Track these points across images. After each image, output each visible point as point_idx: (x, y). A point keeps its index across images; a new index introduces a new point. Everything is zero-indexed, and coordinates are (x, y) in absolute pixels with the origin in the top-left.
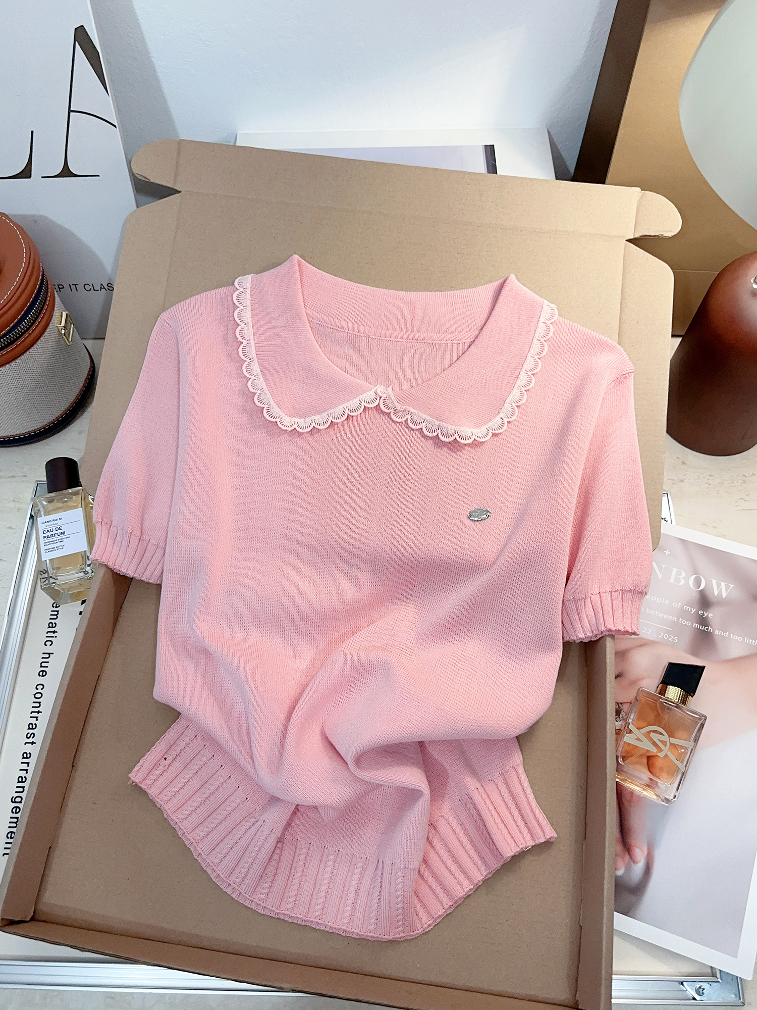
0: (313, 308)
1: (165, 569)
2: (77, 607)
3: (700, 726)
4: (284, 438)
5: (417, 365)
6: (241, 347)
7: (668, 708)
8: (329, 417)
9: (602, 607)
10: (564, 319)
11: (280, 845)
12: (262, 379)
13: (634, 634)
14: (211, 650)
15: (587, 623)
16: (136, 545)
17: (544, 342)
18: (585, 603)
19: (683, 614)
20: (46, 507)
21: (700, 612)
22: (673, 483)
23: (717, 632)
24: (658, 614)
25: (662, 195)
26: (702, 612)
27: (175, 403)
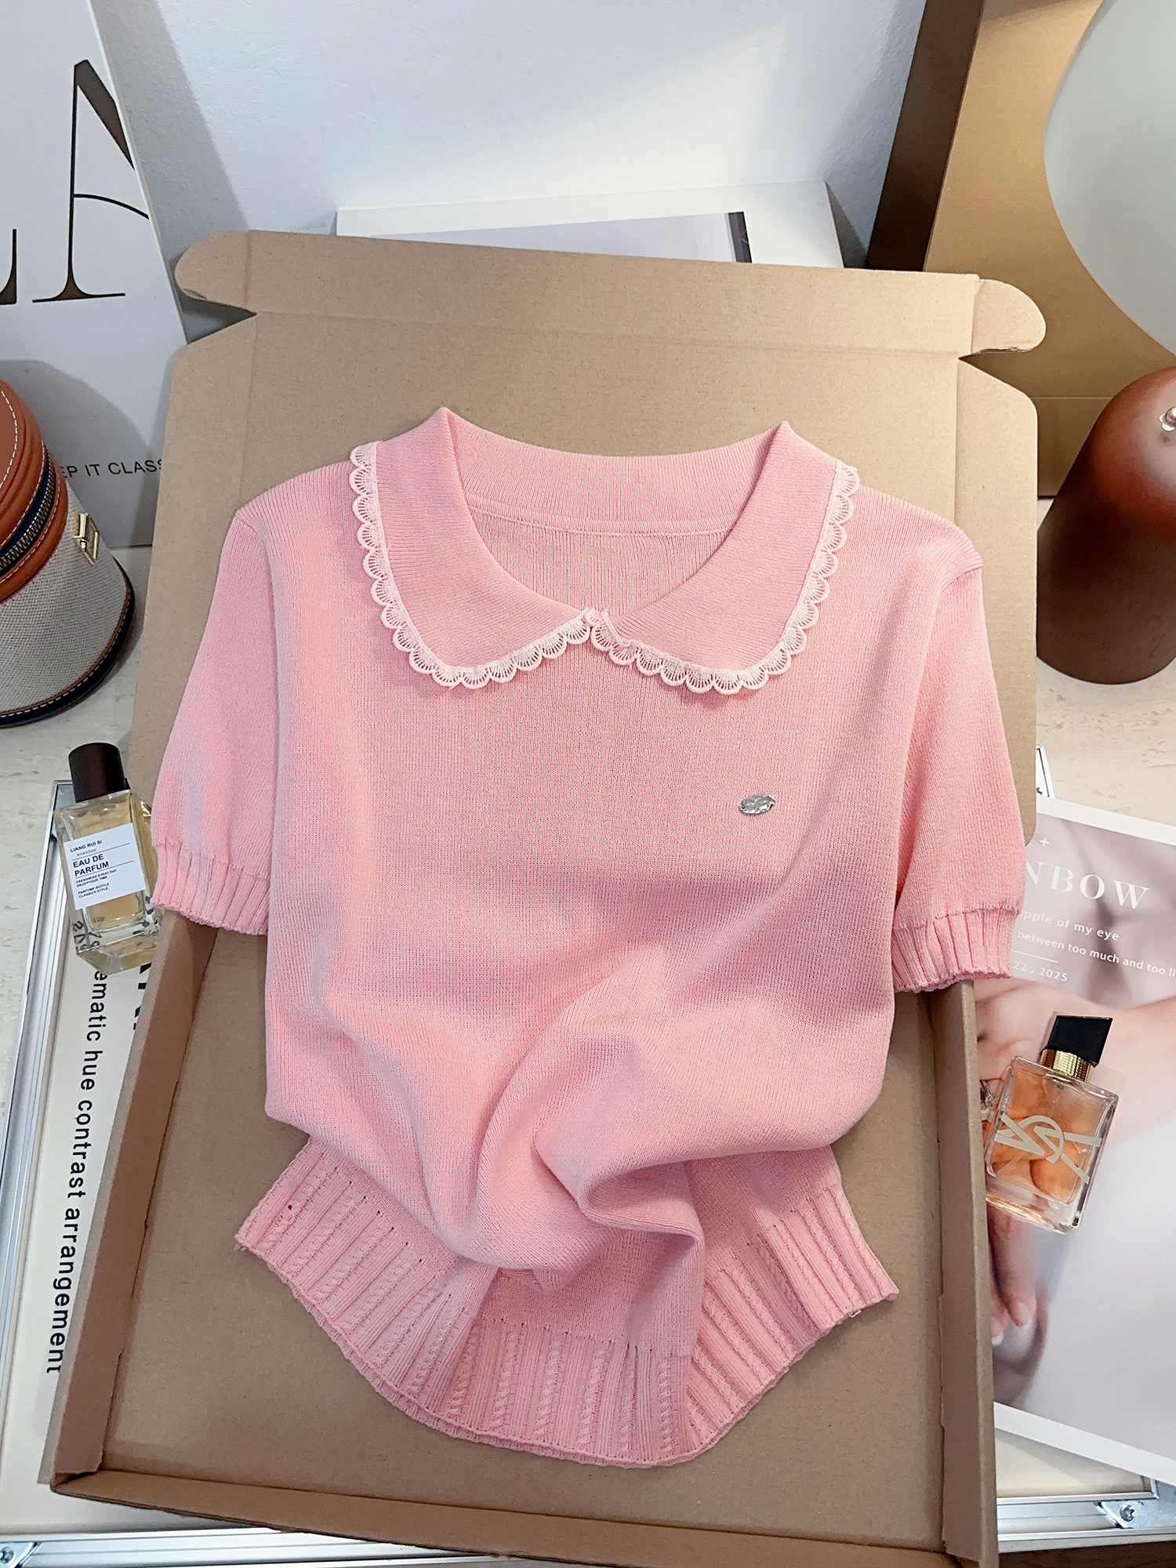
0: (475, 489)
1: (271, 913)
2: (136, 977)
3: (1109, 1112)
4: (444, 700)
5: (645, 573)
6: (367, 557)
7: (1058, 1086)
8: (513, 662)
9: (953, 937)
10: (869, 489)
11: (475, 1330)
12: (403, 607)
13: (1004, 976)
14: (353, 1036)
15: (931, 963)
16: (222, 878)
17: (841, 527)
18: (926, 932)
19: (1074, 937)
20: (73, 822)
21: (1098, 933)
22: (1047, 731)
23: (1126, 963)
24: (1035, 939)
25: (1012, 284)
26: (1102, 933)
27: (269, 651)
